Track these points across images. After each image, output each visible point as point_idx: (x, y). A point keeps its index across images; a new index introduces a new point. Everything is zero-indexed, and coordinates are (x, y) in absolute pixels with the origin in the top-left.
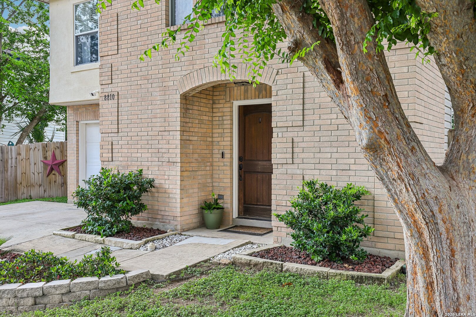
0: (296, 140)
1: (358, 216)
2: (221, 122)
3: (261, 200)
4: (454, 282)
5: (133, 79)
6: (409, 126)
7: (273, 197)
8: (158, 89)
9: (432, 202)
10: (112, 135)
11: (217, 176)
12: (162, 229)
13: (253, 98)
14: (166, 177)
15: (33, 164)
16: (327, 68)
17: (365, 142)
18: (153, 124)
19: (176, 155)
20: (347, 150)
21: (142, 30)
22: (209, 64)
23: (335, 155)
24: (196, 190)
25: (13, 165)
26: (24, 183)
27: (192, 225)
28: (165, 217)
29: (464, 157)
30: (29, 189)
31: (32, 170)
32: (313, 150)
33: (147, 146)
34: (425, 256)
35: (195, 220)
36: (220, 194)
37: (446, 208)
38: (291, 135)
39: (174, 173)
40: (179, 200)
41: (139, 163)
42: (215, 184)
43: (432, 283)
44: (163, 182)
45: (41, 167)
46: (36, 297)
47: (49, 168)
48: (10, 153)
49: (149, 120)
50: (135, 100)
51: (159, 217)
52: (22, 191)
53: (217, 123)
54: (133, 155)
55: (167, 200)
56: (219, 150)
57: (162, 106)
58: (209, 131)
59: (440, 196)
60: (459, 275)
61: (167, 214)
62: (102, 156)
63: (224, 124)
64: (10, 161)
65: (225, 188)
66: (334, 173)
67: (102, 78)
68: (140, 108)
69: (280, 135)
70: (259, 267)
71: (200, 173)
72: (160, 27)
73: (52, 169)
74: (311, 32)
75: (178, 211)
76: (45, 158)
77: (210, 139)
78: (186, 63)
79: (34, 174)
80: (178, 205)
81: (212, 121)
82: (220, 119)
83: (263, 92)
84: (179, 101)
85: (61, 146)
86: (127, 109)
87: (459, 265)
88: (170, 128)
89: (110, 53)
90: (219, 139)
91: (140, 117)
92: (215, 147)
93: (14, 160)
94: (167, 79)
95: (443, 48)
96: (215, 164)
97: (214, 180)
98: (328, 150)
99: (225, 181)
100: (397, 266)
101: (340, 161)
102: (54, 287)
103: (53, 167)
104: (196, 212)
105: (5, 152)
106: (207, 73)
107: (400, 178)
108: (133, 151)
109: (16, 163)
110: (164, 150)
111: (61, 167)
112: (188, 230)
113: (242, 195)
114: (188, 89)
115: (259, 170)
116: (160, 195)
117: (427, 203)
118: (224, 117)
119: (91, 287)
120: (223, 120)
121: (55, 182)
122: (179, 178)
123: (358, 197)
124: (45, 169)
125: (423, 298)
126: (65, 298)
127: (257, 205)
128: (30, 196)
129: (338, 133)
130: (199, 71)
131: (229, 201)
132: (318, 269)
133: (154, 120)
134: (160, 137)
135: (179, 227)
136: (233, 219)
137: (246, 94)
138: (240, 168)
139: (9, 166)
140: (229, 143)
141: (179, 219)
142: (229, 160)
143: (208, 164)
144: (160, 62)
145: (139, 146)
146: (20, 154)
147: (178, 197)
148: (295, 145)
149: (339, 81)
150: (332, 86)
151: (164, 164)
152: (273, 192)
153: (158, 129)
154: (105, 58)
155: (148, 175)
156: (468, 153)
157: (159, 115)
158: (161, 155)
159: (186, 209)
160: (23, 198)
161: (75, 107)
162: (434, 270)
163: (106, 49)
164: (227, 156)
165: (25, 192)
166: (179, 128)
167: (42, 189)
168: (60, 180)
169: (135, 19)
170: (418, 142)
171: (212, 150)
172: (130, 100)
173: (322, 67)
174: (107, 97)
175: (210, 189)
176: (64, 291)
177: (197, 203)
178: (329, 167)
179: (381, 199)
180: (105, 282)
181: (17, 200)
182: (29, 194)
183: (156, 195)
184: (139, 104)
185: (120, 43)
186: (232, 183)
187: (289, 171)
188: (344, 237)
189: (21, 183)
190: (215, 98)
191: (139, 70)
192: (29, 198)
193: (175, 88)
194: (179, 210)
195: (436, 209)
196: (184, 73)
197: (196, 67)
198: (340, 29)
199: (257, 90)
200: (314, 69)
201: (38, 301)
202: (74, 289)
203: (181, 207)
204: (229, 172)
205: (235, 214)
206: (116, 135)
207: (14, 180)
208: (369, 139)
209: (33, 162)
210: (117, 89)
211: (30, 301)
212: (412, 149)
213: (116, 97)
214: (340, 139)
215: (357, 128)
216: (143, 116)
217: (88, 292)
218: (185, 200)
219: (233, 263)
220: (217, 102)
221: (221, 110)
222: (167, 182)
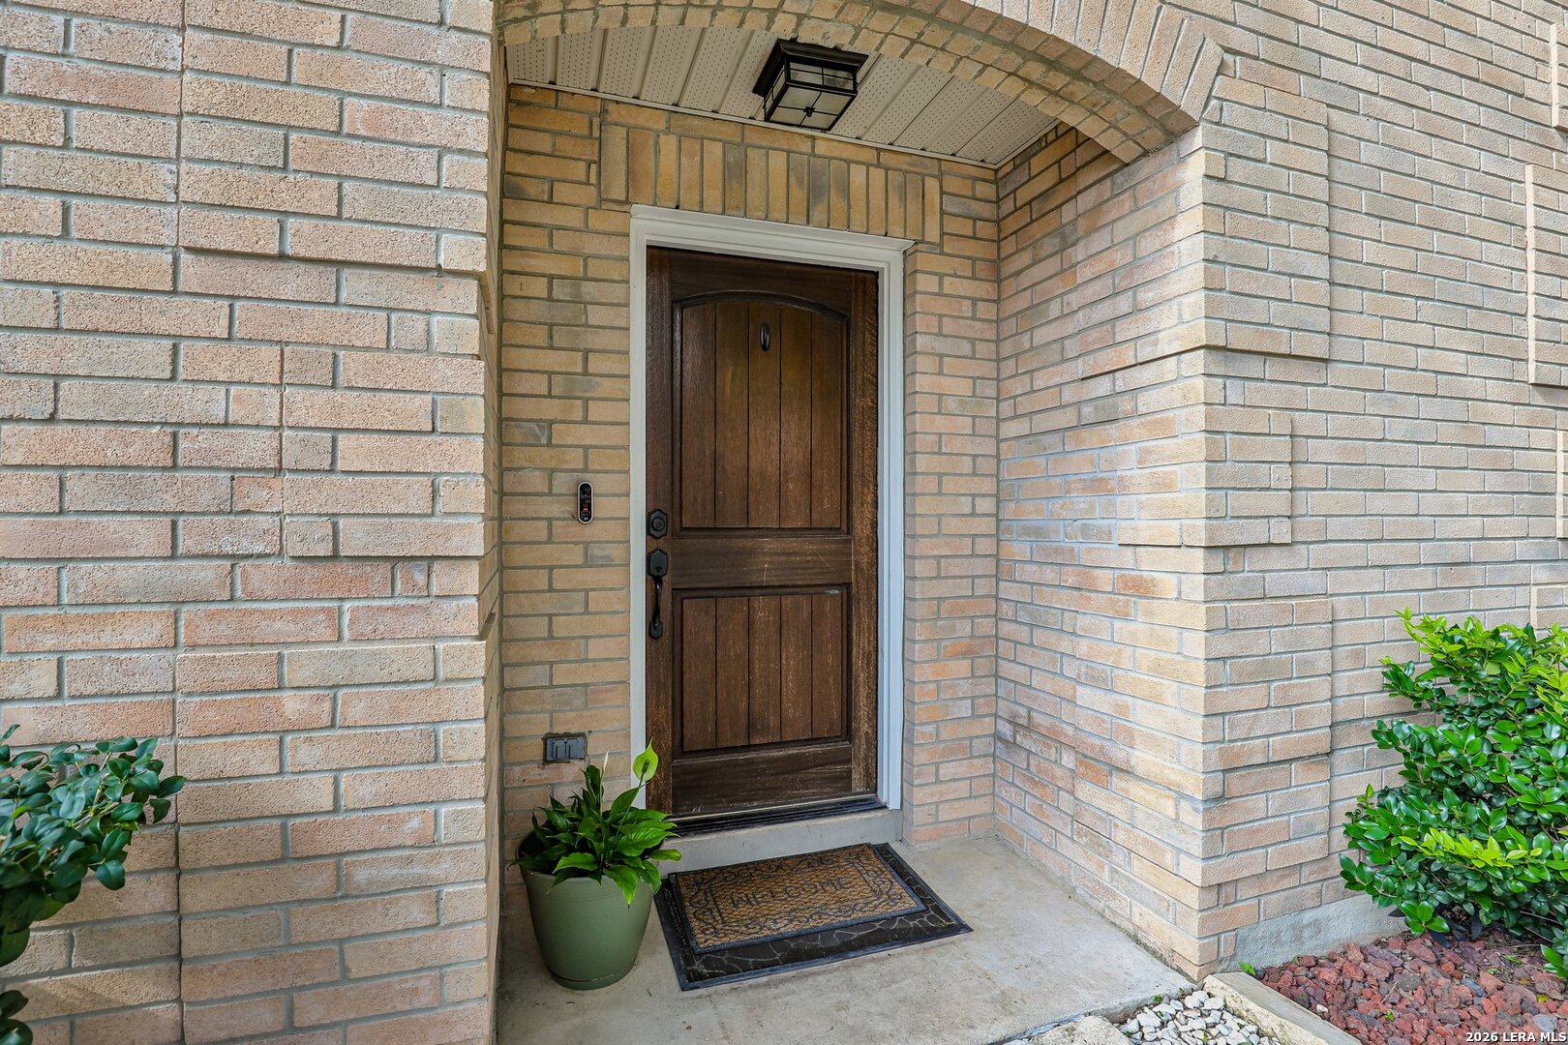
0: (1302, 425)
2: (567, 313)
3: (773, 721)
11: (539, 628)
13: (776, 215)
14: (292, 705)
32: (1362, 476)
36: (560, 729)
53: (538, 310)
56: (553, 471)
63: (587, 325)
82: (562, 292)
83: (833, 199)
90: (550, 409)
92: (521, 455)
113: (664, 713)
115: (765, 579)
118: (589, 289)
120: (580, 301)
127: (748, 748)
131: (622, 763)
137: (735, 185)
138: (656, 570)
140: (620, 436)
142: (611, 530)
148: (1300, 448)
164: (610, 506)
199: (800, 183)
204: (620, 600)
220: (533, 188)
221: (562, 241)
222: (303, 752)
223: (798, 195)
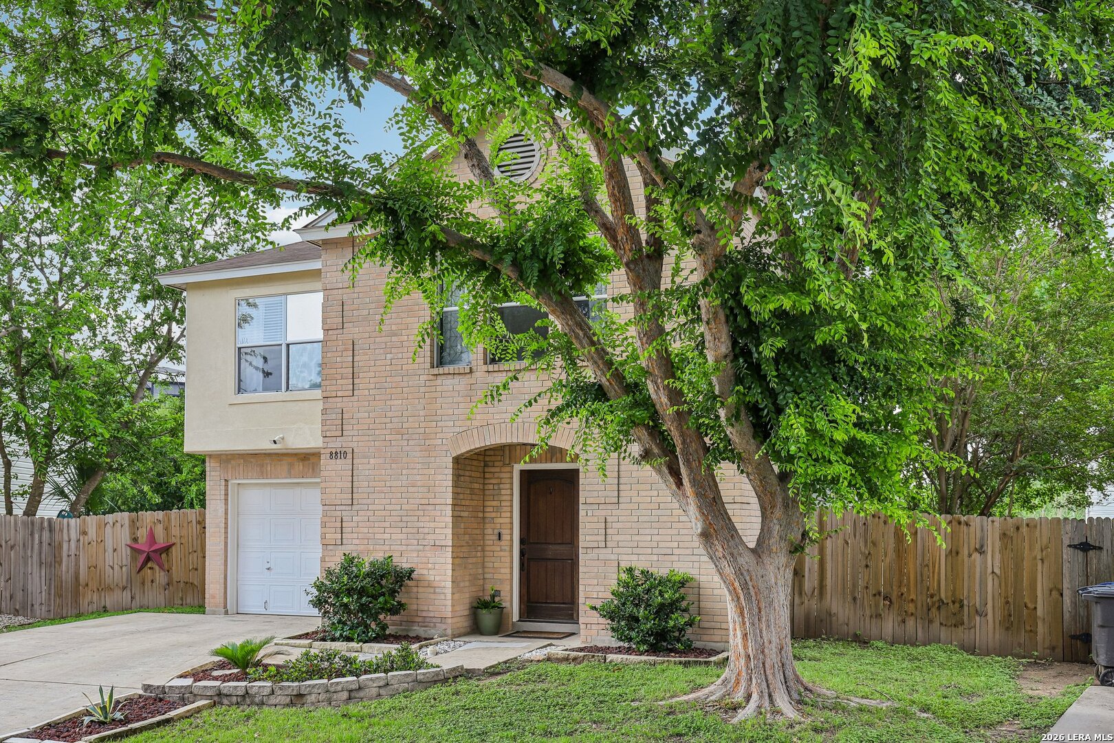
0: (609, 519)
1: (684, 604)
2: (496, 492)
4: (761, 631)
5: (377, 432)
6: (730, 519)
7: (581, 588)
8: (417, 448)
9: (745, 573)
10: (343, 508)
11: (490, 565)
12: (423, 635)
14: (430, 565)
15: (110, 550)
16: (670, 473)
17: (699, 530)
18: (409, 495)
19: (445, 534)
20: (670, 531)
21: (394, 368)
22: (495, 421)
23: (656, 538)
24: (467, 584)
25: (73, 552)
26: (93, 585)
27: (462, 630)
28: (428, 620)
29: (767, 542)
30: (103, 594)
31: (109, 561)
32: (631, 531)
33: (400, 524)
34: (742, 614)
35: (466, 624)
36: (497, 589)
37: (754, 577)
38: (604, 513)
39: (443, 561)
40: (449, 596)
41: (387, 548)
42: (487, 576)
43: (746, 634)
44: (425, 572)
45: (127, 555)
46: (350, 691)
47: (142, 558)
48: (65, 531)
49: (404, 489)
50: (381, 461)
51: (420, 619)
52: (89, 598)
53: (491, 492)
54: (377, 536)
55: (432, 596)
56: (494, 529)
57: (426, 471)
58: (481, 503)
59: (751, 569)
60: (764, 626)
61: (432, 615)
62: (323, 536)
63: (501, 495)
64: (65, 546)
65: (502, 581)
66: (655, 558)
67: (326, 428)
68: (389, 472)
69: (590, 513)
70: (579, 660)
71: (470, 560)
72: (422, 366)
73: (148, 559)
74: (657, 445)
75: (447, 611)
76: (135, 540)
77: (481, 515)
78: (461, 417)
79: (112, 568)
80: (449, 603)
81: (484, 490)
82: (496, 487)
83: (558, 455)
84: (451, 465)
85: (166, 519)
86: (367, 473)
87: (764, 619)
88: (438, 501)
89: (339, 394)
90: (493, 515)
91: (388, 484)
92: (487, 526)
93: (73, 544)
94: (433, 436)
95: (750, 470)
96: (487, 548)
97: (486, 570)
98: (647, 531)
99: (503, 571)
100: (724, 655)
101: (661, 545)
102: (371, 679)
103: (152, 555)
104: (466, 613)
105: (57, 528)
106: (492, 432)
107: (724, 556)
108: (376, 530)
109: (78, 548)
110: (426, 530)
111: (164, 556)
112: (460, 636)
113: (525, 591)
114: (463, 450)
116: (421, 590)
117: (742, 574)
118: (500, 486)
119: (410, 679)
120: (500, 489)
121: (152, 581)
122: (450, 567)
123: (683, 583)
124: (134, 559)
125: (740, 647)
126: (382, 692)
127: (546, 603)
128: (105, 607)
129: (659, 512)
130: (480, 429)
131: (508, 598)
132: (644, 658)
133: (411, 489)
134: (421, 513)
135: (449, 632)
136: (513, 624)
138: (522, 553)
139: (65, 554)
140: (508, 520)
141: (449, 621)
142: (508, 543)
143: (480, 548)
144: (422, 413)
145: (387, 524)
146: (85, 533)
147: (449, 591)
148: (609, 525)
149: (679, 483)
150: (674, 487)
151: (427, 548)
152: (581, 582)
153: (418, 501)
154: (330, 400)
155: (403, 562)
156: (769, 539)
157: (419, 483)
158: (422, 536)
159: (457, 608)
160: (90, 611)
161: (224, 457)
162: (747, 624)
163: (334, 388)
164: (506, 537)
165: (95, 600)
166: (450, 501)
167: (127, 595)
168: (162, 579)
169: (382, 351)
170: (736, 531)
171: (484, 529)
172: (372, 461)
173: (667, 471)
174: (334, 455)
175: (481, 582)
176: (382, 683)
177: (467, 601)
178: (649, 551)
179: (707, 586)
180: (424, 674)
181: (79, 616)
182: (103, 604)
183: (415, 590)
184: (388, 466)
185: (356, 381)
186: (512, 573)
187: (601, 557)
188: (671, 623)
189: (87, 585)
190: (487, 459)
191: (388, 420)
192: (102, 610)
193: (445, 448)
194: (449, 609)
195: (748, 578)
196: (458, 429)
197: (476, 423)
198: (682, 451)
200: (659, 471)
201: (353, 695)
202: (392, 682)
203: (453, 606)
204: (508, 559)
205: (516, 617)
206: (350, 508)
207: (73, 579)
208: (703, 529)
209: (111, 546)
210: (350, 445)
211: (345, 695)
212: (732, 536)
213: (349, 456)
214: (662, 519)
215: (693, 520)
216: (395, 484)
217: (406, 685)
218: (457, 596)
219: (549, 659)
220: (490, 464)
221: (496, 475)
222: (431, 572)
223: (549, 455)
